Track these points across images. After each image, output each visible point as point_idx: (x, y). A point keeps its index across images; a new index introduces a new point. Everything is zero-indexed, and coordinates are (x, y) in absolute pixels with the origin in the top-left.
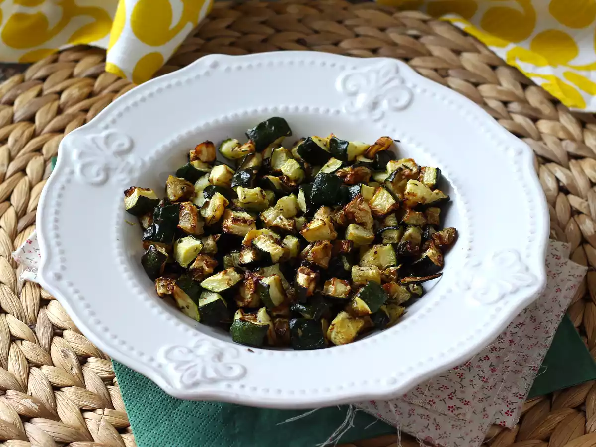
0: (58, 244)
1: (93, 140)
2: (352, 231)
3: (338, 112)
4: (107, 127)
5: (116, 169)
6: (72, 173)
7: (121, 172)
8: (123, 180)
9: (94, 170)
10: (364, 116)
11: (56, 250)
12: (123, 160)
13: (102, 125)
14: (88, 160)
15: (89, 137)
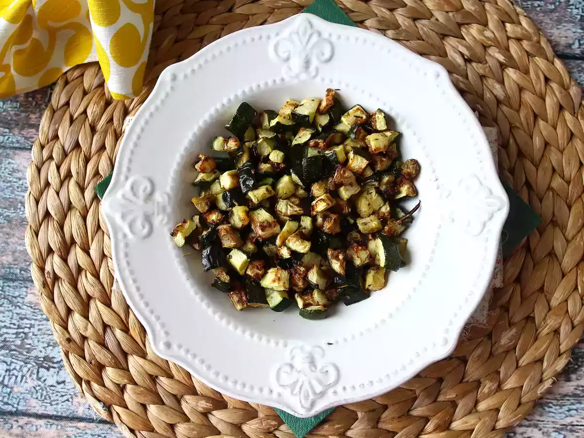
0: (152, 312)
1: (124, 196)
2: (345, 193)
3: (283, 80)
4: (127, 178)
5: (153, 214)
6: (125, 236)
7: (158, 214)
8: (162, 220)
9: (139, 224)
10: (304, 76)
11: (153, 319)
12: (154, 203)
13: (122, 178)
14: (130, 218)
15: (119, 195)
